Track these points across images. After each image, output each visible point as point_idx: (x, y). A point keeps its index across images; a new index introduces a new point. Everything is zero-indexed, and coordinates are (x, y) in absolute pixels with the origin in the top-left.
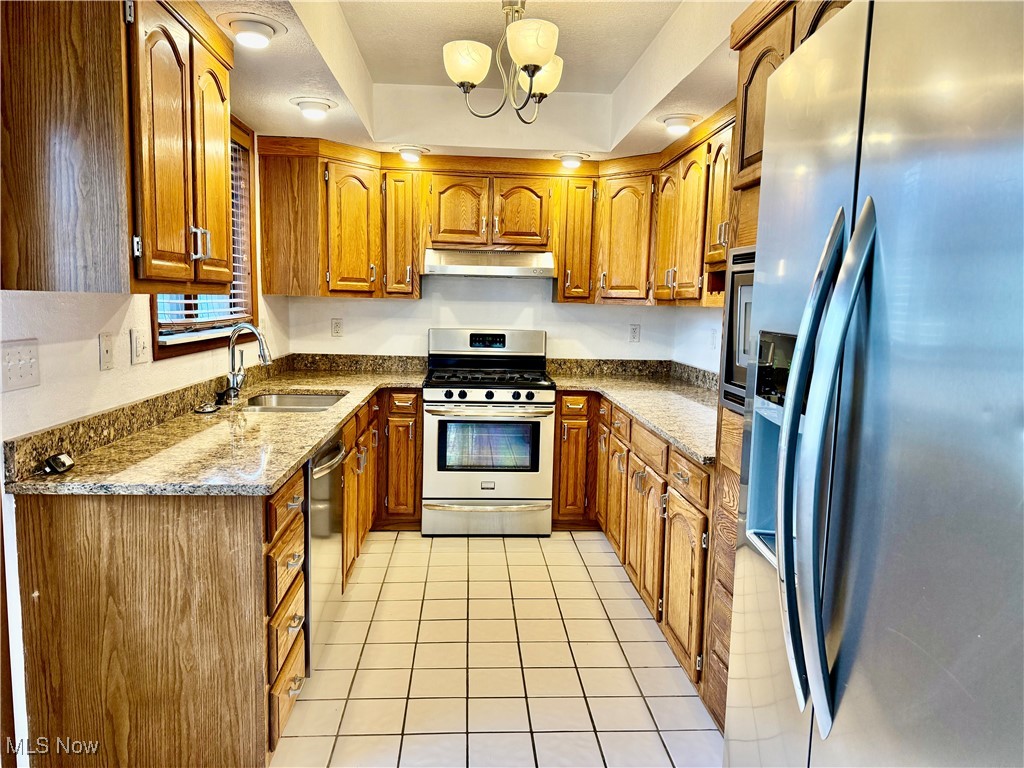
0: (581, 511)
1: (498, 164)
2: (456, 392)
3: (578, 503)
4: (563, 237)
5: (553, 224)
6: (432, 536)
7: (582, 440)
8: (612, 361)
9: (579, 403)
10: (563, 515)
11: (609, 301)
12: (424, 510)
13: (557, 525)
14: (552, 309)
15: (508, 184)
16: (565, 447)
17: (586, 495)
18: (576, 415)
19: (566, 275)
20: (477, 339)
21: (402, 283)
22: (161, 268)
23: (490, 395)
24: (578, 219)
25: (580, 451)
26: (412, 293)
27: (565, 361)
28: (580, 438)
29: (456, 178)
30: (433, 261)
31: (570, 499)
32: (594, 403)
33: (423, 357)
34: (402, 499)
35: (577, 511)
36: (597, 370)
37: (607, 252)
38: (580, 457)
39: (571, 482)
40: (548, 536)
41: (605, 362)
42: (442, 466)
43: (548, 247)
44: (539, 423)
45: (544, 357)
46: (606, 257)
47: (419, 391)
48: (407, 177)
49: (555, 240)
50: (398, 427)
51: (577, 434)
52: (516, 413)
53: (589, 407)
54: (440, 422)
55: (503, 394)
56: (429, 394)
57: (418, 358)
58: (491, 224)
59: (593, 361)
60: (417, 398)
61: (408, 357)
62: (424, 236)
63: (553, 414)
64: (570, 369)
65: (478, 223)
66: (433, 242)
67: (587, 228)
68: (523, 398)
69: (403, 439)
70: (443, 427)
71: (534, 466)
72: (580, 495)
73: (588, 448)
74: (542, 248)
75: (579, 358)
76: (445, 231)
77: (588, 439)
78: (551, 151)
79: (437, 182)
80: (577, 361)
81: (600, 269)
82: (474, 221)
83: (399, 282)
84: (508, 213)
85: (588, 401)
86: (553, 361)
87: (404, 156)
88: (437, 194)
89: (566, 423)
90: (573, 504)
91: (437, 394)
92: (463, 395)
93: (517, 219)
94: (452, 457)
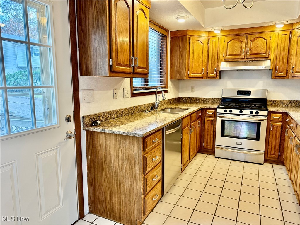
0: (277, 157)
1: (250, 30)
2: (228, 110)
3: (276, 154)
4: (275, 54)
5: (271, 49)
6: (219, 158)
7: (279, 131)
8: (297, 101)
9: (279, 116)
10: (269, 158)
11: (295, 77)
12: (216, 149)
13: (266, 161)
14: (271, 81)
15: (254, 37)
16: (271, 133)
17: (279, 151)
18: (277, 121)
19: (276, 68)
20: (240, 92)
21: (213, 74)
22: (119, 68)
23: (241, 112)
24: (282, 46)
25: (278, 135)
26: (216, 77)
27: (275, 101)
28: (278, 130)
29: (234, 37)
30: (224, 66)
31: (273, 152)
32: (285, 116)
33: (220, 98)
34: (209, 144)
35: (275, 157)
36: (290, 105)
37: (295, 58)
38: (278, 137)
39: (273, 146)
40: (262, 164)
41: (294, 101)
42: (223, 134)
43: (269, 58)
44: (260, 123)
45: (266, 99)
46: (294, 60)
47: (215, 109)
48: (216, 38)
49: (272, 56)
50: (208, 121)
51: (277, 128)
52: (251, 119)
53: (282, 118)
54: (222, 120)
55: (246, 112)
56: (218, 110)
57: (219, 99)
58: (246, 52)
59: (288, 101)
60: (215, 111)
61: (215, 99)
62: (221, 57)
63: (267, 120)
64: (278, 104)
65: (241, 51)
66: (224, 59)
67: (287, 50)
68: (254, 114)
69: (210, 125)
70: (223, 122)
71: (258, 138)
72: (277, 151)
73: (281, 134)
74: (267, 58)
75: (282, 99)
76: (229, 55)
77: (281, 130)
78: (271, 22)
79: (227, 39)
80: (281, 101)
81: (292, 65)
82: (240, 51)
83: (212, 74)
84: (253, 47)
85: (282, 116)
86: (270, 101)
87: (215, 32)
88: (227, 43)
89: (272, 124)
90: (274, 154)
91: (222, 111)
92: (231, 111)
93: (256, 49)
94: (226, 132)
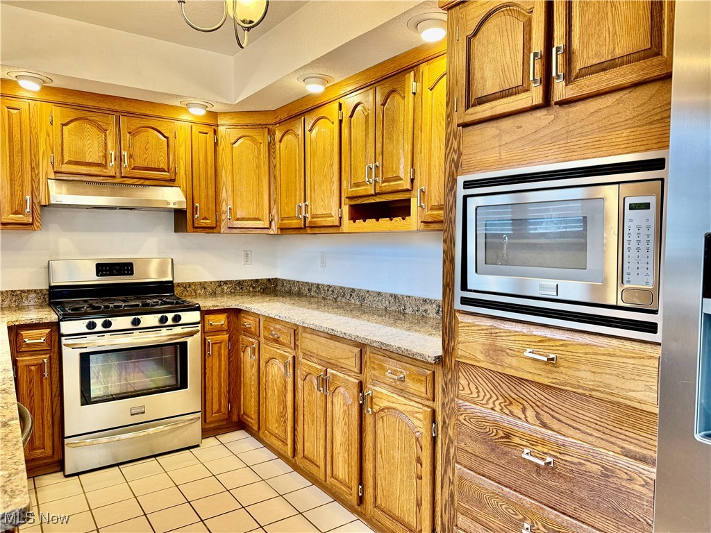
0: (226, 416)
1: (124, 103)
2: (99, 322)
3: (223, 410)
4: (189, 174)
5: (179, 162)
6: (78, 474)
7: (224, 352)
8: (231, 282)
9: (221, 320)
10: (210, 423)
11: (235, 231)
12: (66, 449)
13: (206, 433)
14: (176, 238)
15: (136, 123)
16: (209, 361)
17: (229, 402)
18: (218, 331)
19: (194, 209)
20: (102, 269)
21: (20, 214)
23: (136, 322)
24: (202, 159)
25: (223, 363)
26: (32, 224)
27: (190, 284)
28: (222, 351)
29: (80, 112)
30: (59, 194)
31: (216, 407)
34: (37, 443)
35: (223, 417)
36: (219, 290)
37: (230, 189)
38: (223, 368)
39: (216, 391)
40: (197, 446)
41: (225, 283)
42: (86, 399)
43: (176, 182)
44: (186, 342)
45: (172, 282)
46: (230, 193)
47: (55, 326)
48: (23, 105)
49: (182, 176)
50: (28, 366)
51: (220, 348)
52: (164, 336)
53: (228, 323)
54: (82, 354)
55: (150, 320)
56: (67, 327)
57: (35, 291)
58: (120, 159)
59: (215, 282)
61: (22, 291)
62: (45, 167)
63: (200, 333)
64: (195, 291)
65: (105, 156)
66: (55, 172)
67: (211, 168)
68: (171, 321)
69: (36, 378)
70: (85, 359)
71: (184, 385)
72: (223, 402)
73: (229, 359)
74: (171, 182)
75: (202, 280)
76: (70, 163)
77: (229, 350)
79: (58, 114)
80: (200, 283)
81: (224, 204)
82: (101, 154)
83: (16, 213)
84: (137, 149)
85: (228, 317)
86: (178, 285)
87: (22, 83)
88: (60, 126)
89: (209, 339)
90: (219, 411)
91: (79, 326)
92: (107, 324)
93: (146, 156)
94: (96, 390)
